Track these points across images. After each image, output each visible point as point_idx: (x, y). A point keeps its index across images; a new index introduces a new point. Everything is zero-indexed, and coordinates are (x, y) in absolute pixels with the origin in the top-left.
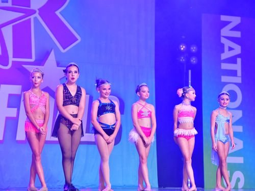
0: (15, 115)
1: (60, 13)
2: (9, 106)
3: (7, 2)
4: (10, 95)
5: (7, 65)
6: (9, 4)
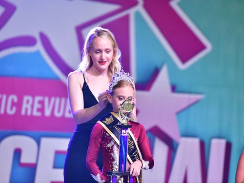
1: (179, 4)
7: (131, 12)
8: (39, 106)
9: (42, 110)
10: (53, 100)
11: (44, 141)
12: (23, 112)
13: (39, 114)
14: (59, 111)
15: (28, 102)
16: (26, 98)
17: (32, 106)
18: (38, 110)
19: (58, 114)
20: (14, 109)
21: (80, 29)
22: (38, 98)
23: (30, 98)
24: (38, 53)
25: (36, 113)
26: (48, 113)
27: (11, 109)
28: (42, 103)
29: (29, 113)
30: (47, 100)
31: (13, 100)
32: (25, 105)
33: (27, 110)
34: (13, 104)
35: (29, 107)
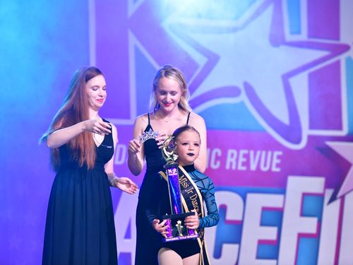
0: (313, 230)
2: (302, 214)
3: (299, 32)
4: (305, 195)
5: (298, 141)
6: (303, 36)
7: (343, 58)
8: (245, 160)
9: (247, 164)
10: (258, 153)
11: (250, 196)
12: (228, 167)
13: (244, 168)
14: (265, 165)
15: (232, 155)
16: (230, 152)
17: (237, 160)
18: (244, 164)
19: (264, 169)
20: (218, 164)
21: (286, 78)
22: (243, 152)
23: (235, 152)
24: (242, 103)
25: (241, 168)
26: (253, 167)
27: (215, 163)
28: (247, 156)
29: (234, 167)
30: (252, 153)
31: (217, 154)
32: (229, 159)
33: (231, 164)
34: (217, 158)
35: (233, 160)
